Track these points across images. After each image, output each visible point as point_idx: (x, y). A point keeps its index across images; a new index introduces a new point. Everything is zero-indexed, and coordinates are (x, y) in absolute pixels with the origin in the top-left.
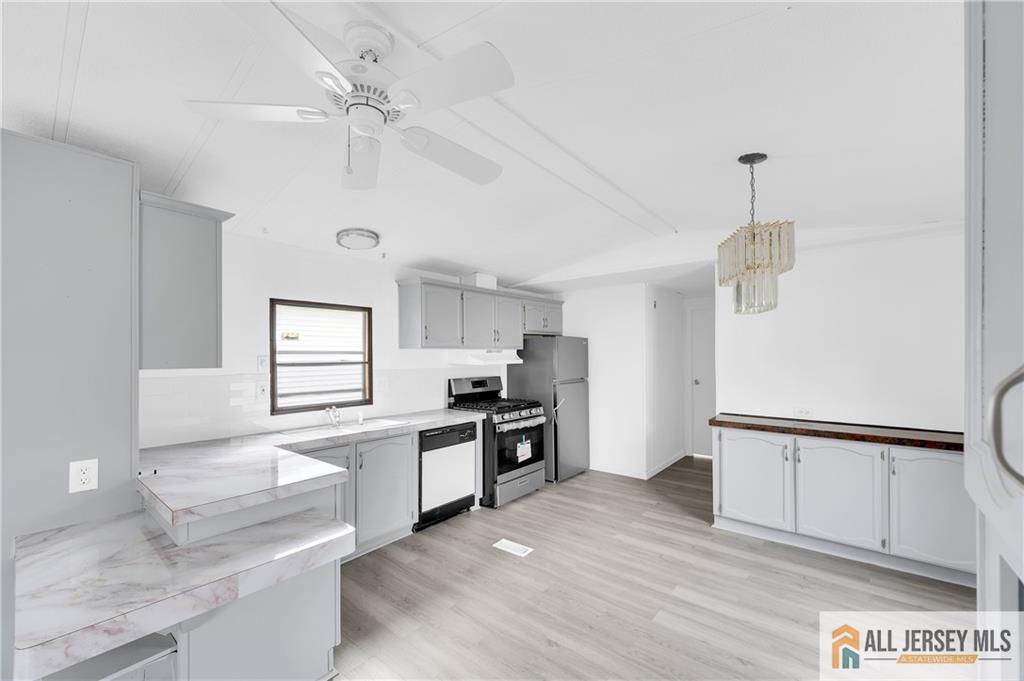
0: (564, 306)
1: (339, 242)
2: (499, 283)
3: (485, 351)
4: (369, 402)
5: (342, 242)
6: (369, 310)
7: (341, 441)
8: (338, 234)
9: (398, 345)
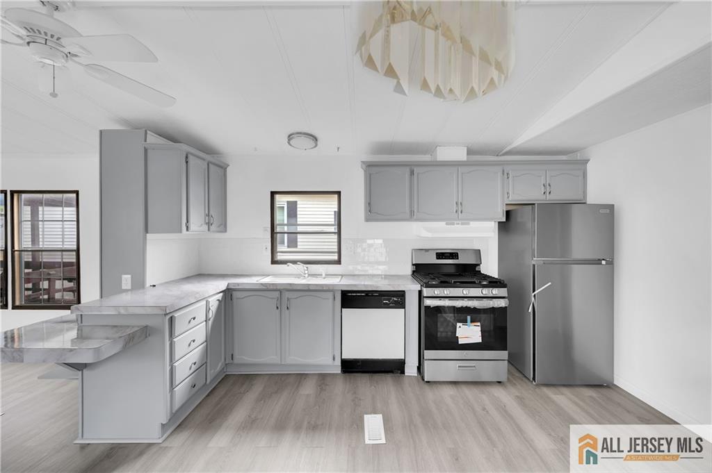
0: (589, 165)
1: (289, 143)
2: (470, 152)
3: (445, 223)
4: (339, 262)
5: (291, 142)
6: (339, 193)
7: (271, 287)
8: (289, 136)
9: (363, 218)
